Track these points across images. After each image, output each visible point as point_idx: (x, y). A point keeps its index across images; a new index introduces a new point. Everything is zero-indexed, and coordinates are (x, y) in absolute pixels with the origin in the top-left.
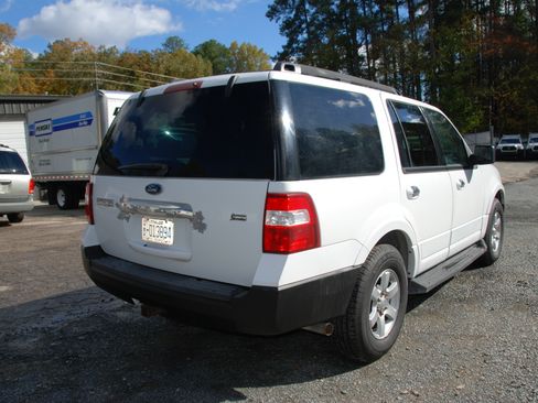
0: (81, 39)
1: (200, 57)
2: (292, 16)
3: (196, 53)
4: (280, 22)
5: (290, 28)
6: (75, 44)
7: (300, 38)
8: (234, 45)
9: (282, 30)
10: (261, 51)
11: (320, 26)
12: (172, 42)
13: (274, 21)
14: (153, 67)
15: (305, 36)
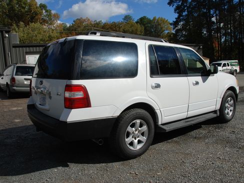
0: (87, 18)
1: (139, 24)
2: (180, 4)
3: (137, 22)
4: (174, 7)
5: (179, 10)
6: (85, 20)
7: (184, 14)
8: (154, 18)
9: (175, 10)
10: (167, 20)
11: (193, 8)
12: (127, 18)
13: (171, 6)
14: (118, 29)
15: (186, 13)
